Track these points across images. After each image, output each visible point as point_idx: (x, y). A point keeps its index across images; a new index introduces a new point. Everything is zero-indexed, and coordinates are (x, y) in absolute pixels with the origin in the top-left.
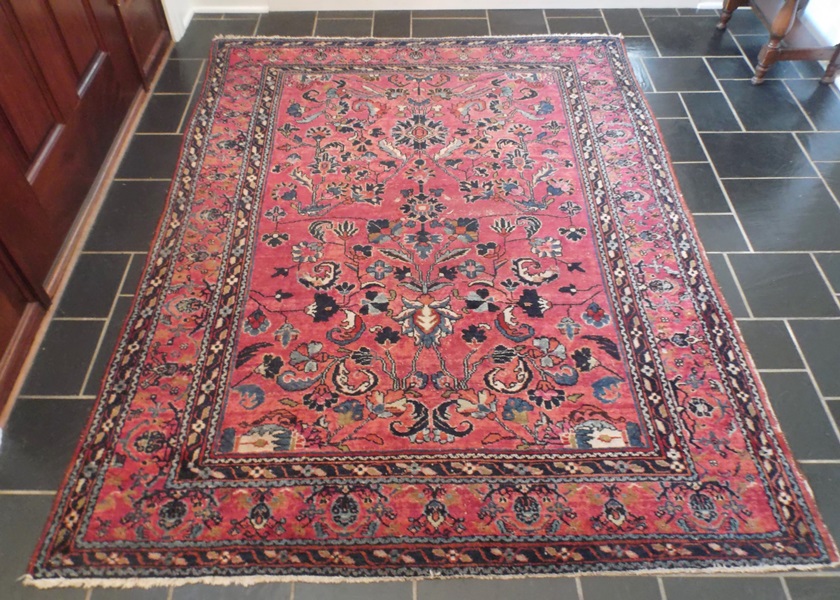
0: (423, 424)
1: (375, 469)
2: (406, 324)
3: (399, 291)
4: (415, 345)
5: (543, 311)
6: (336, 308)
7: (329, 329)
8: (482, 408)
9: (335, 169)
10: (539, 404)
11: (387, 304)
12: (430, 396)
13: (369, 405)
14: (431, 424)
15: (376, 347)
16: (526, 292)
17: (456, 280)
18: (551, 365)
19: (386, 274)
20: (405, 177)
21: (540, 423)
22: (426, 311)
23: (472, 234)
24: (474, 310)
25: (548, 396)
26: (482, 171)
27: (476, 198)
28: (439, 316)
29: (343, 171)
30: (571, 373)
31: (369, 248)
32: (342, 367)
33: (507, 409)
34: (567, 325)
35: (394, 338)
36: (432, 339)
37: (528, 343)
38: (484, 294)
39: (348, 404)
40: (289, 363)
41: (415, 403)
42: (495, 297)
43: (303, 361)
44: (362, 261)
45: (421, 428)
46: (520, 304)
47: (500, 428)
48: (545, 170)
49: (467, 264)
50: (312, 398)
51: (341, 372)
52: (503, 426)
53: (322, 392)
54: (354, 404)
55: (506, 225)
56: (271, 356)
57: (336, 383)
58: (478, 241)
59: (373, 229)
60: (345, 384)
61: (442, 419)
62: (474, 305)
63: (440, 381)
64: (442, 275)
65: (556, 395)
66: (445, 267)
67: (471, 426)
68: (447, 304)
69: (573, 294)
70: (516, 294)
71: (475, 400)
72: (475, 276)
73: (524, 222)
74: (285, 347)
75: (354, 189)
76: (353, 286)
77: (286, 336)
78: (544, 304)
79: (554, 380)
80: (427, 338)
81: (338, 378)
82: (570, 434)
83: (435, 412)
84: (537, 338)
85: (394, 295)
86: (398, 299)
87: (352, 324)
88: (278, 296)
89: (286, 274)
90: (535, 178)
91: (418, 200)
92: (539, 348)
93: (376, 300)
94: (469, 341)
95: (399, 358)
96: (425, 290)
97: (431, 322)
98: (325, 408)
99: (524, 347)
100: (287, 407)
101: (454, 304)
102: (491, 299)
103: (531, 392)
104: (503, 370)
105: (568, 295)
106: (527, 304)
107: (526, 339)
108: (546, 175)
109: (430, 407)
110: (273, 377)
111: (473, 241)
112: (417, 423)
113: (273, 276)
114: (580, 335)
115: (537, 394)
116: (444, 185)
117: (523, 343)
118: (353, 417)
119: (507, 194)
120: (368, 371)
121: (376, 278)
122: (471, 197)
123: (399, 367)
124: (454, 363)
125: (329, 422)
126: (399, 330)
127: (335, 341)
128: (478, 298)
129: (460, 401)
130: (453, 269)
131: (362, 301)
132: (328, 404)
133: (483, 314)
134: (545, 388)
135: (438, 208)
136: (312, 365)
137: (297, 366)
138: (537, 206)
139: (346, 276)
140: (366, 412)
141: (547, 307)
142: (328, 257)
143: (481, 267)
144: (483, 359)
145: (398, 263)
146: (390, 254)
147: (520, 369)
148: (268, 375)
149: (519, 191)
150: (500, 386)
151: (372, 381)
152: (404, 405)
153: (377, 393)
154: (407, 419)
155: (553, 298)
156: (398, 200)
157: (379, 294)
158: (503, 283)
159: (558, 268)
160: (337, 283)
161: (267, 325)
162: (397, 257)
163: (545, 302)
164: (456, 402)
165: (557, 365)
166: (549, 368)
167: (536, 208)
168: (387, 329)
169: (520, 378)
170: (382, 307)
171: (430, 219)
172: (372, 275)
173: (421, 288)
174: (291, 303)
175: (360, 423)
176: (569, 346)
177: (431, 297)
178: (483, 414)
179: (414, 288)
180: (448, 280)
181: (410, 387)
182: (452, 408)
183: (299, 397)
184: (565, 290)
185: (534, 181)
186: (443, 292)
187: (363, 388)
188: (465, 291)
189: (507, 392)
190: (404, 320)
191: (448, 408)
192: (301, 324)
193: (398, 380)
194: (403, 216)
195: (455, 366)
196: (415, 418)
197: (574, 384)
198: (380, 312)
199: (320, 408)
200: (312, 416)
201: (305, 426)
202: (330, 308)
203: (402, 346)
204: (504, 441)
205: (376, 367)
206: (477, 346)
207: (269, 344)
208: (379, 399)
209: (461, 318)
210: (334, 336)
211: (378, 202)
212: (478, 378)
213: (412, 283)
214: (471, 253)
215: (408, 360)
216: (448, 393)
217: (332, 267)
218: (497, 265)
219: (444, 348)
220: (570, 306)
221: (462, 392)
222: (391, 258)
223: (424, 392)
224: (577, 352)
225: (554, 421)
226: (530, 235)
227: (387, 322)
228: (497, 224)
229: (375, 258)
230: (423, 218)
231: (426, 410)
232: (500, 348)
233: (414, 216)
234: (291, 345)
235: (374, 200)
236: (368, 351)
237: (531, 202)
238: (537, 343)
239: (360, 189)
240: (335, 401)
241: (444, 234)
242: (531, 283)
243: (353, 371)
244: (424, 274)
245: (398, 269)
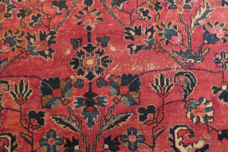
9: (11, 12)
20: (75, 21)
23: (134, 95)
26: (145, 13)
27: (139, 48)
29: (19, 15)
31: (42, 114)
44: (36, 131)
48: (203, 10)
49: (129, 133)
55: (165, 82)
58: (139, 104)
59: (46, 91)
64: (106, 146)
66: (109, 137)
72: (136, 147)
73: (182, 78)
75: (28, 38)
90: (193, 21)
91: (86, 52)
108: (203, 17)
111: (135, 103)
116: (110, 32)
119: (167, 42)
122: (134, 48)
130: (116, 139)
135: (105, 62)
138: (194, 57)
142: (6, 127)
143: (141, 136)
145: (67, 133)
146: (61, 122)
149: (178, 39)
156: (68, 52)
159: (209, 137)
162: (68, 125)
167: (193, 61)
171: (97, 76)
185: (192, 25)
194: (73, 73)
211: (50, 55)
214: (132, 119)
217: (10, 139)
218: (155, 134)
222: (62, 126)
226: (186, 96)
228: (157, 80)
229: (48, 126)
230: (90, 76)
233: (82, 73)
235: (47, 52)
237: (188, 54)
239: (34, 38)
241: (110, 95)
244: (92, 147)
245: (68, 140)
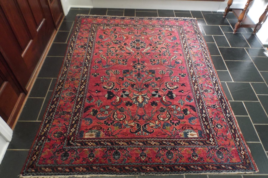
0: (139, 130)
1: (125, 143)
2: (134, 100)
3: (132, 91)
4: (137, 107)
5: (174, 97)
6: (114, 95)
7: (112, 102)
8: (157, 126)
9: (113, 54)
10: (173, 124)
11: (129, 94)
12: (142, 122)
13: (124, 124)
14: (142, 130)
15: (125, 107)
16: (169, 92)
17: (149, 88)
18: (176, 113)
19: (128, 86)
20: (134, 57)
21: (173, 130)
22: (140, 97)
23: (153, 75)
24: (154, 97)
25: (175, 122)
26: (156, 56)
27: (154, 64)
28: (144, 98)
29: (116, 55)
30: (182, 115)
31: (123, 78)
32: (115, 113)
33: (164, 126)
34: (181, 102)
35: (131, 104)
36: (142, 105)
37: (170, 107)
38: (157, 92)
39: (117, 124)
40: (100, 111)
41: (137, 123)
42: (160, 93)
43: (104, 111)
44: (121, 82)
45: (139, 131)
46: (167, 95)
47: (162, 131)
48: (174, 57)
49: (152, 83)
50: (107, 122)
51: (115, 114)
52: (163, 131)
53: (109, 120)
54: (119, 124)
55: (163, 72)
56: (94, 109)
57: (114, 117)
58: (155, 77)
59: (124, 73)
60: (116, 118)
61: (145, 129)
62: (154, 95)
63: (144, 117)
64: (145, 86)
65: (178, 122)
66: (146, 84)
67: (153, 131)
68: (146, 95)
69: (183, 93)
70: (166, 92)
71: (154, 123)
72: (154, 87)
73: (168, 71)
74: (99, 107)
75: (119, 60)
76: (118, 89)
77: (99, 103)
78: (174, 95)
79: (177, 117)
80: (140, 104)
81: (114, 116)
82: (182, 133)
83: (143, 126)
84: (172, 105)
85: (131, 92)
86: (132, 93)
87: (118, 100)
88: (97, 92)
89: (99, 85)
90: (172, 59)
91: (137, 64)
92: (173, 108)
93: (125, 93)
94: (153, 106)
95: (132, 110)
96: (140, 91)
97: (142, 100)
98: (111, 125)
99: (169, 108)
100: (99, 124)
101: (148, 95)
102: (159, 94)
103: (171, 121)
104: (163, 114)
105: (181, 93)
106: (170, 95)
107: (169, 105)
108: (175, 58)
109: (142, 125)
110: (95, 116)
111: (154, 77)
112: (138, 130)
113: (95, 86)
114: (185, 104)
115: (172, 121)
116: (145, 60)
117: (168, 107)
118: (119, 128)
119: (163, 63)
120: (123, 114)
121: (125, 87)
122: (153, 64)
123: (132, 113)
124: (148, 112)
125: (112, 129)
126: (132, 102)
127: (113, 105)
128: (155, 93)
129: (150, 123)
130: (148, 84)
131: (121, 93)
132: (111, 124)
133: (157, 98)
134: (175, 120)
135: (144, 67)
136: (107, 112)
137: (102, 112)
138: (172, 67)
139: (116, 86)
140: (123, 126)
141: (175, 96)
142: (111, 80)
143: (156, 84)
144: (157, 111)
145: (132, 83)
146: (129, 80)
147: (168, 114)
148: (94, 115)
149: (167, 63)
150: (162, 119)
151: (124, 117)
152: (134, 124)
153: (126, 121)
154: (135, 128)
155: (177, 94)
156: (132, 64)
157: (126, 92)
158: (162, 89)
159: (178, 85)
160: (114, 88)
161: (93, 100)
162: (132, 81)
163: (175, 95)
164: (149, 123)
165: (178, 113)
166: (176, 114)
167: (172, 68)
168: (129, 102)
169: (167, 117)
170: (127, 95)
171: (141, 70)
172: (124, 86)
173: (139, 90)
174: (100, 94)
175: (121, 129)
176: (182, 108)
177: (142, 93)
178: (157, 127)
179: (137, 90)
180: (147, 88)
181: (136, 119)
182: (148, 125)
183: (103, 121)
184: (180, 91)
185: (171, 60)
186: (145, 91)
187: (122, 119)
188: (151, 91)
189: (164, 121)
190: (134, 99)
191: (147, 125)
192: (103, 100)
193: (132, 117)
194: (133, 69)
195: (149, 113)
196: (137, 128)
197: (183, 119)
198: (127, 97)
199: (109, 125)
200: (107, 127)
201: (105, 130)
202: (112, 95)
203: (133, 107)
204: (163, 135)
205: (125, 113)
206: (155, 107)
207: (94, 106)
208: (127, 122)
209: (150, 99)
210: (113, 104)
211: (126, 65)
212: (155, 117)
213: (136, 89)
214: (153, 80)
215: (135, 111)
216: (147, 121)
217: (112, 83)
218: (160, 84)
219: (146, 107)
220: (182, 96)
221: (151, 121)
222: (130, 81)
223: (140, 121)
224: (184, 109)
225: (177, 129)
226: (170, 75)
227: (129, 100)
228: (161, 72)
229: (125, 81)
230: (139, 70)
231: (140, 126)
232: (162, 108)
233: (137, 69)
234: (100, 106)
235: (125, 64)
236: (123, 108)
237: (170, 66)
238: (172, 107)
239: (121, 61)
240: (114, 123)
241: (145, 74)
242: (171, 89)
243: (119, 114)
244: (140, 86)
245: (132, 84)
